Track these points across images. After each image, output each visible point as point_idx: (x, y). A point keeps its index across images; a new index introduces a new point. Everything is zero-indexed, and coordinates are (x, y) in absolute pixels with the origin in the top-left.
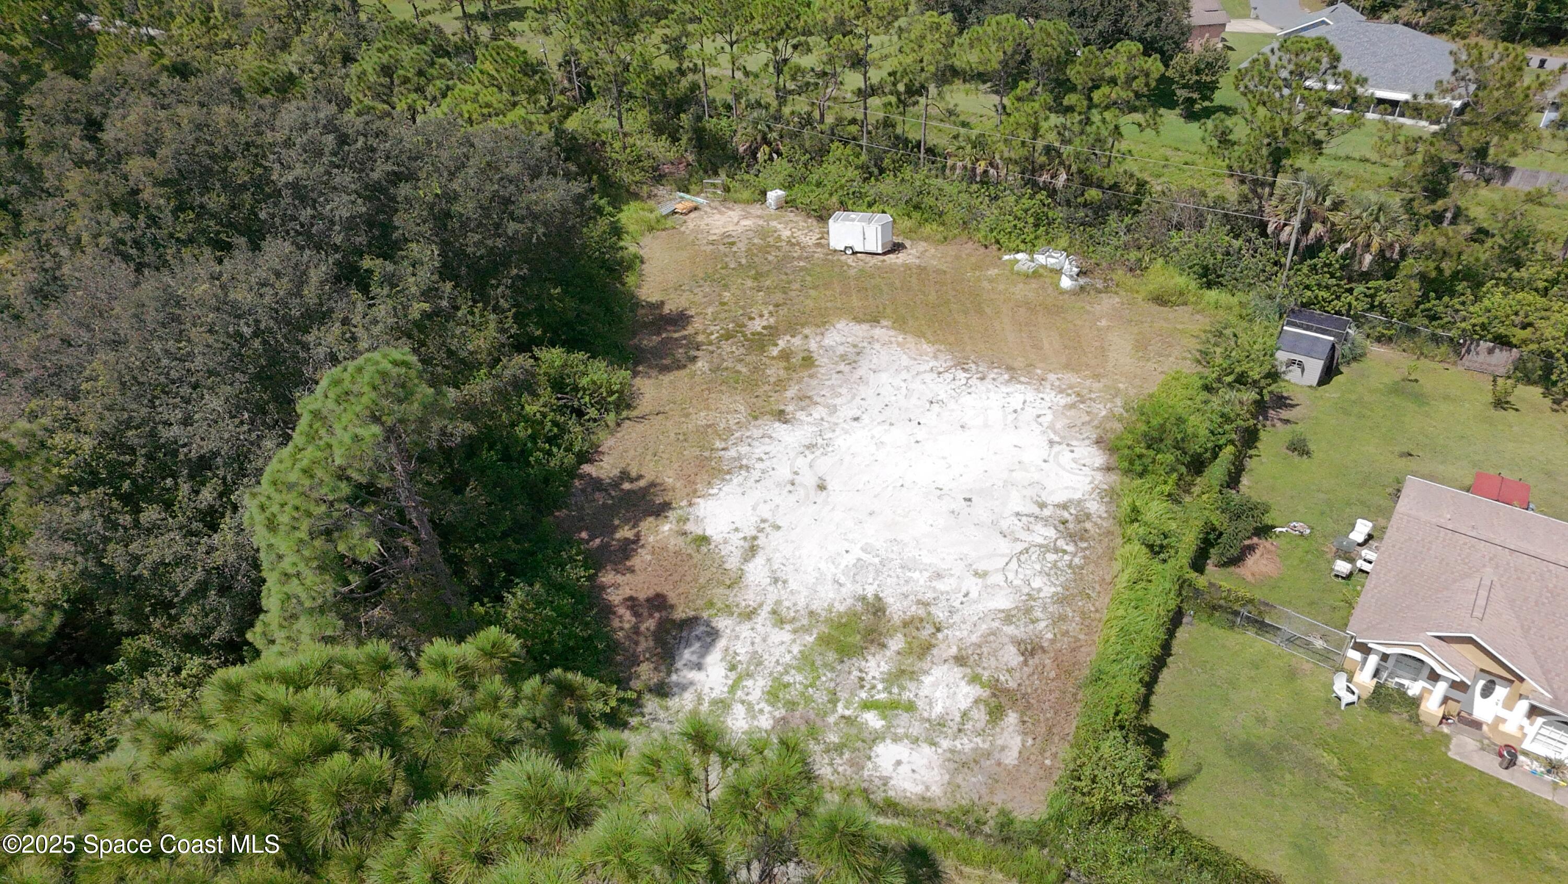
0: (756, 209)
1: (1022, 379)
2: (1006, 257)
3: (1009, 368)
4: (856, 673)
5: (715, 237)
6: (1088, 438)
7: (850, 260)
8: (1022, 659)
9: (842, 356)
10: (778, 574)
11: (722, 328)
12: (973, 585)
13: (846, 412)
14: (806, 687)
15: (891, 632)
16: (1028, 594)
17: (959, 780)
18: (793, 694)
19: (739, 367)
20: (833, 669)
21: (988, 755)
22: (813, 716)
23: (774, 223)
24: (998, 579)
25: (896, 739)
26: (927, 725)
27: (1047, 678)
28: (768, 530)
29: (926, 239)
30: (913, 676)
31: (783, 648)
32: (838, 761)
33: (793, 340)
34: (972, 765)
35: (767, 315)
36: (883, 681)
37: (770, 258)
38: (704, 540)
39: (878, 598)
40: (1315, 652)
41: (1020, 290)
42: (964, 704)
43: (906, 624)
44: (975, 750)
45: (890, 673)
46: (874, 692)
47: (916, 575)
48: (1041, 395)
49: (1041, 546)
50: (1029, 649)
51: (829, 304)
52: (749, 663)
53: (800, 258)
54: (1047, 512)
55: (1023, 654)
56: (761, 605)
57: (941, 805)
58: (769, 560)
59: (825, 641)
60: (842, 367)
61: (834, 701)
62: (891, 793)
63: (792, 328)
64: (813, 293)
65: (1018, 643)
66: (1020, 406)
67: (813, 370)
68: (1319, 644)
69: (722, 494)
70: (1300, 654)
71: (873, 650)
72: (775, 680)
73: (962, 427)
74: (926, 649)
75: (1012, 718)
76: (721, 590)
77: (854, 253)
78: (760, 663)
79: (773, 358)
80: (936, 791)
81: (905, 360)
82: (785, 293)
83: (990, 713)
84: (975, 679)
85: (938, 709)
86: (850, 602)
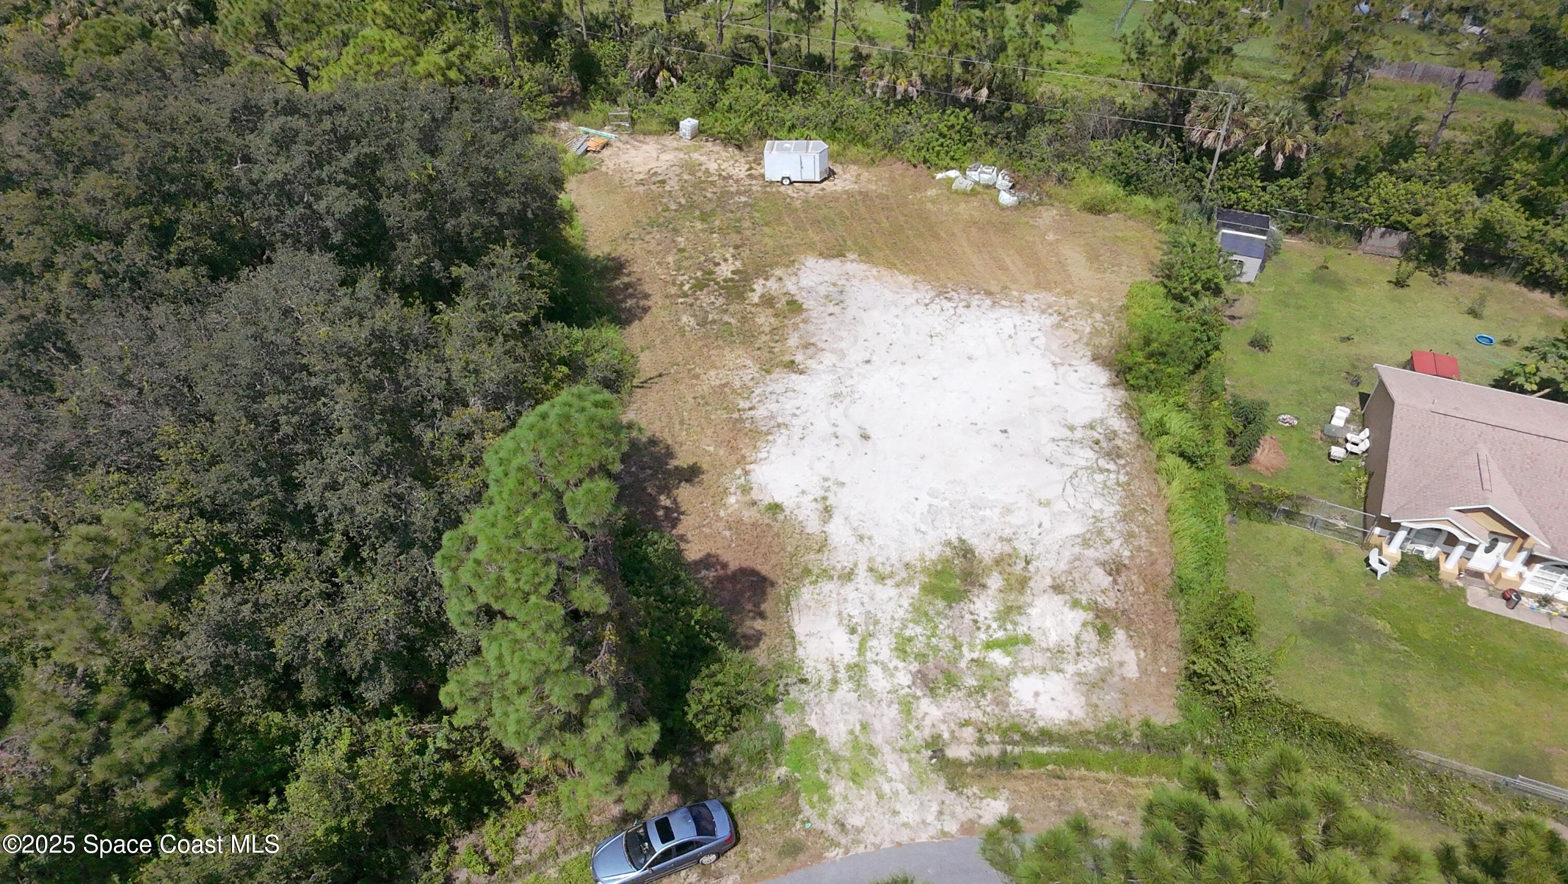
0: (669, 140)
1: (1003, 302)
2: (939, 176)
3: (989, 293)
4: (968, 617)
5: (641, 177)
6: (1084, 356)
7: (790, 191)
8: (1111, 579)
9: (827, 297)
10: (861, 531)
11: (691, 278)
12: (1041, 514)
13: (856, 356)
14: (929, 638)
15: (987, 571)
16: (1094, 517)
17: (1094, 699)
18: (919, 645)
19: (726, 318)
20: (946, 617)
21: (1110, 672)
22: (946, 665)
23: (695, 156)
24: (1060, 506)
25: (1026, 672)
26: (1049, 654)
27: (1139, 593)
28: (834, 488)
29: (855, 162)
30: (1020, 609)
31: (893, 604)
32: (983, 702)
33: (769, 284)
34: (1101, 684)
35: (731, 260)
36: (996, 620)
37: (709, 195)
38: (775, 508)
39: (962, 541)
40: (1340, 533)
41: (964, 209)
42: (1075, 628)
43: (998, 562)
44: (1098, 669)
45: (999, 612)
46: (991, 632)
47: (988, 513)
48: (1027, 318)
49: (1087, 468)
50: (1115, 568)
51: (788, 242)
52: (866, 624)
53: (739, 193)
54: (1078, 434)
55: (1110, 575)
56: (856, 565)
57: (1089, 725)
58: (846, 519)
59: (928, 590)
60: (831, 308)
61: (958, 647)
62: (1041, 724)
63: (763, 271)
64: (767, 230)
65: (1103, 564)
66: (1012, 332)
67: (804, 315)
68: (1341, 524)
69: (772, 457)
70: (1329, 536)
71: (975, 591)
72: (897, 636)
73: (969, 358)
74: (1022, 583)
75: (1120, 635)
76: (812, 556)
77: (791, 183)
78: (877, 622)
79: (757, 305)
80: (1079, 713)
81: (889, 295)
82: (739, 233)
83: (1100, 634)
84: (1076, 604)
85: (1053, 639)
86: (939, 549)
